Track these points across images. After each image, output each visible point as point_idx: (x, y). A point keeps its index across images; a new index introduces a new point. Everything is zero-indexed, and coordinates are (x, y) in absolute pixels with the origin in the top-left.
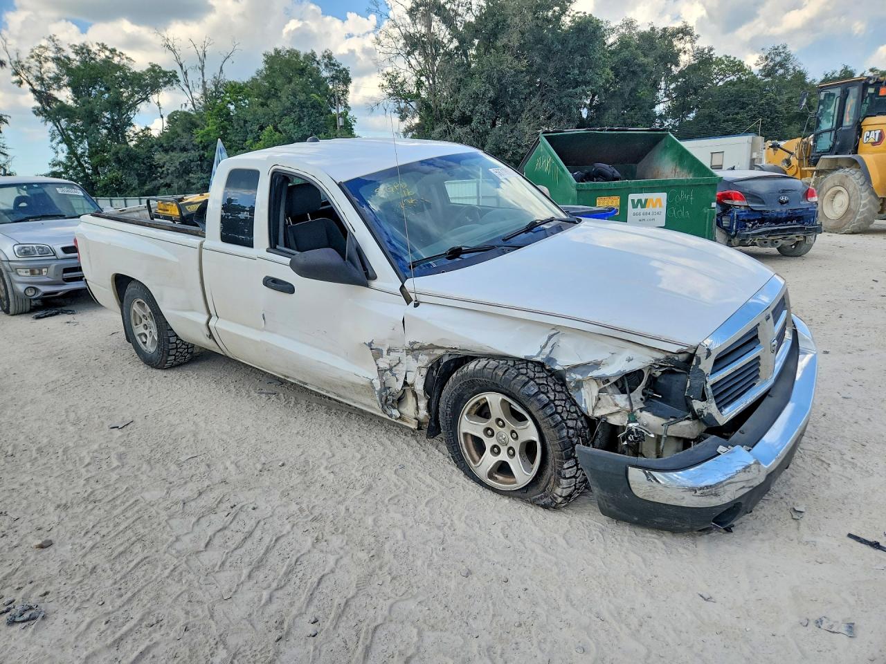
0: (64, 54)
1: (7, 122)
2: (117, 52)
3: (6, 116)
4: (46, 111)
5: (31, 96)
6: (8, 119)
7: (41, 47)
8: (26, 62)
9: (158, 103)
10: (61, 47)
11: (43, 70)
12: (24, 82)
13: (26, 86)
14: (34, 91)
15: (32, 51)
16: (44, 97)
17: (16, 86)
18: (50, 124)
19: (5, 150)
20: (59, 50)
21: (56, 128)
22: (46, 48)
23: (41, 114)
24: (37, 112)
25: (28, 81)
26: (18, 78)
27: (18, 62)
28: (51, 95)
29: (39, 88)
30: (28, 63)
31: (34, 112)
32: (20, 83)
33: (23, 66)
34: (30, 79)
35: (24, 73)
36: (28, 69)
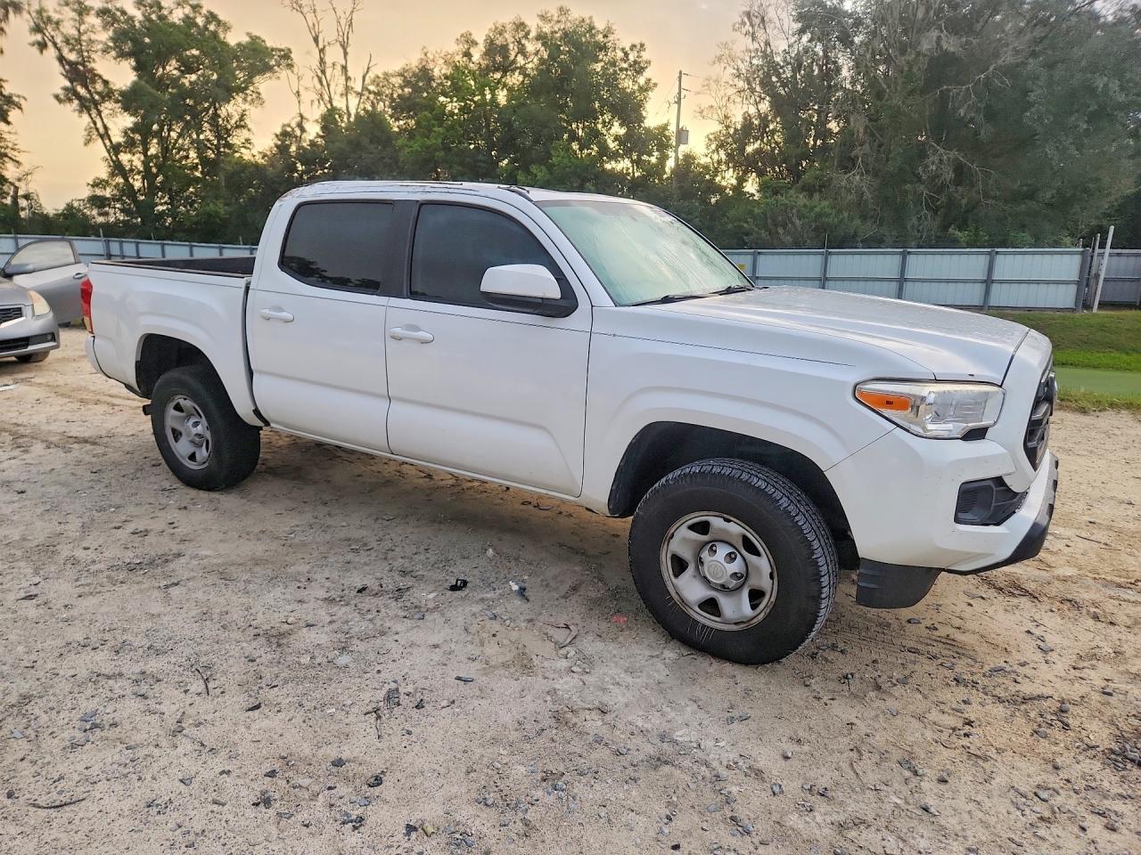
0: (118, 5)
1: (20, 108)
2: (205, 11)
3: (19, 96)
4: (77, 95)
5: (57, 68)
6: (22, 102)
8: (56, 11)
9: (298, 92)
11: (83, 28)
12: (50, 44)
13: (51, 52)
14: (61, 59)
16: (79, 74)
17: (35, 50)
18: (86, 118)
19: (16, 153)
21: (92, 125)
23: (70, 100)
24: (62, 97)
25: (55, 44)
26: (39, 37)
27: (40, 12)
28: (92, 70)
29: (72, 57)
30: (60, 13)
31: (57, 97)
32: (42, 46)
33: (49, 19)
34: (59, 40)
35: (50, 30)
36: (57, 23)
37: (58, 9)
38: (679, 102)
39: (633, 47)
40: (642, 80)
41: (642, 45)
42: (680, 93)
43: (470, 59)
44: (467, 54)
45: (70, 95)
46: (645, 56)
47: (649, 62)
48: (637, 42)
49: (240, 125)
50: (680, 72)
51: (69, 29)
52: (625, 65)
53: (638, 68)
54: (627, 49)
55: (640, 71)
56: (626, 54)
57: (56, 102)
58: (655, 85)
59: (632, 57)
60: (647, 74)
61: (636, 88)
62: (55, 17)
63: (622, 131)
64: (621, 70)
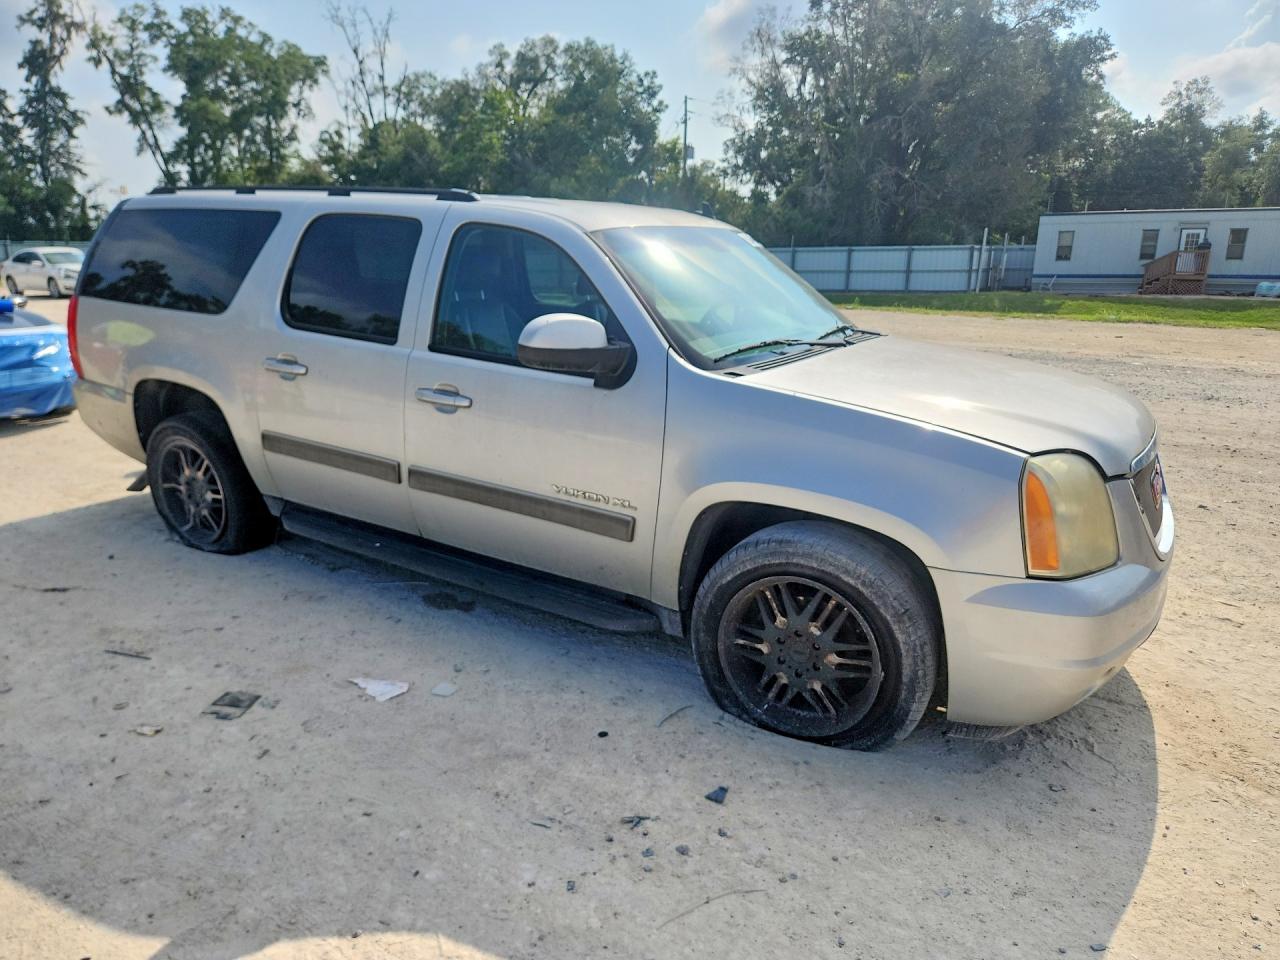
0: (165, 20)
1: (82, 123)
2: (245, 22)
3: (83, 112)
4: (128, 108)
5: (110, 82)
6: (84, 117)
7: (137, 7)
8: (110, 29)
9: (346, 106)
10: (162, 9)
11: (135, 44)
12: (104, 59)
13: (105, 65)
14: (114, 72)
15: (123, 11)
16: (130, 86)
17: (91, 65)
18: (136, 128)
19: (82, 165)
20: (159, 13)
21: (143, 136)
22: (143, 10)
23: (120, 111)
24: (112, 109)
25: (108, 59)
26: (94, 53)
27: (95, 30)
28: (143, 83)
29: (124, 71)
30: (113, 29)
31: (107, 109)
32: (97, 62)
33: (104, 36)
34: (110, 55)
35: (103, 46)
36: (111, 39)
37: (113, 26)
38: (685, 122)
39: (647, 74)
40: (655, 103)
41: (654, 73)
42: (686, 115)
43: (502, 70)
44: (500, 65)
45: (121, 106)
46: (657, 81)
47: (661, 87)
48: (650, 70)
49: (292, 137)
50: (686, 97)
51: (122, 44)
52: (640, 90)
53: (652, 93)
54: (642, 76)
55: (653, 95)
56: (641, 80)
57: (107, 114)
58: (667, 107)
59: (646, 83)
60: (660, 97)
61: (650, 109)
62: (109, 33)
63: (639, 147)
64: (638, 93)
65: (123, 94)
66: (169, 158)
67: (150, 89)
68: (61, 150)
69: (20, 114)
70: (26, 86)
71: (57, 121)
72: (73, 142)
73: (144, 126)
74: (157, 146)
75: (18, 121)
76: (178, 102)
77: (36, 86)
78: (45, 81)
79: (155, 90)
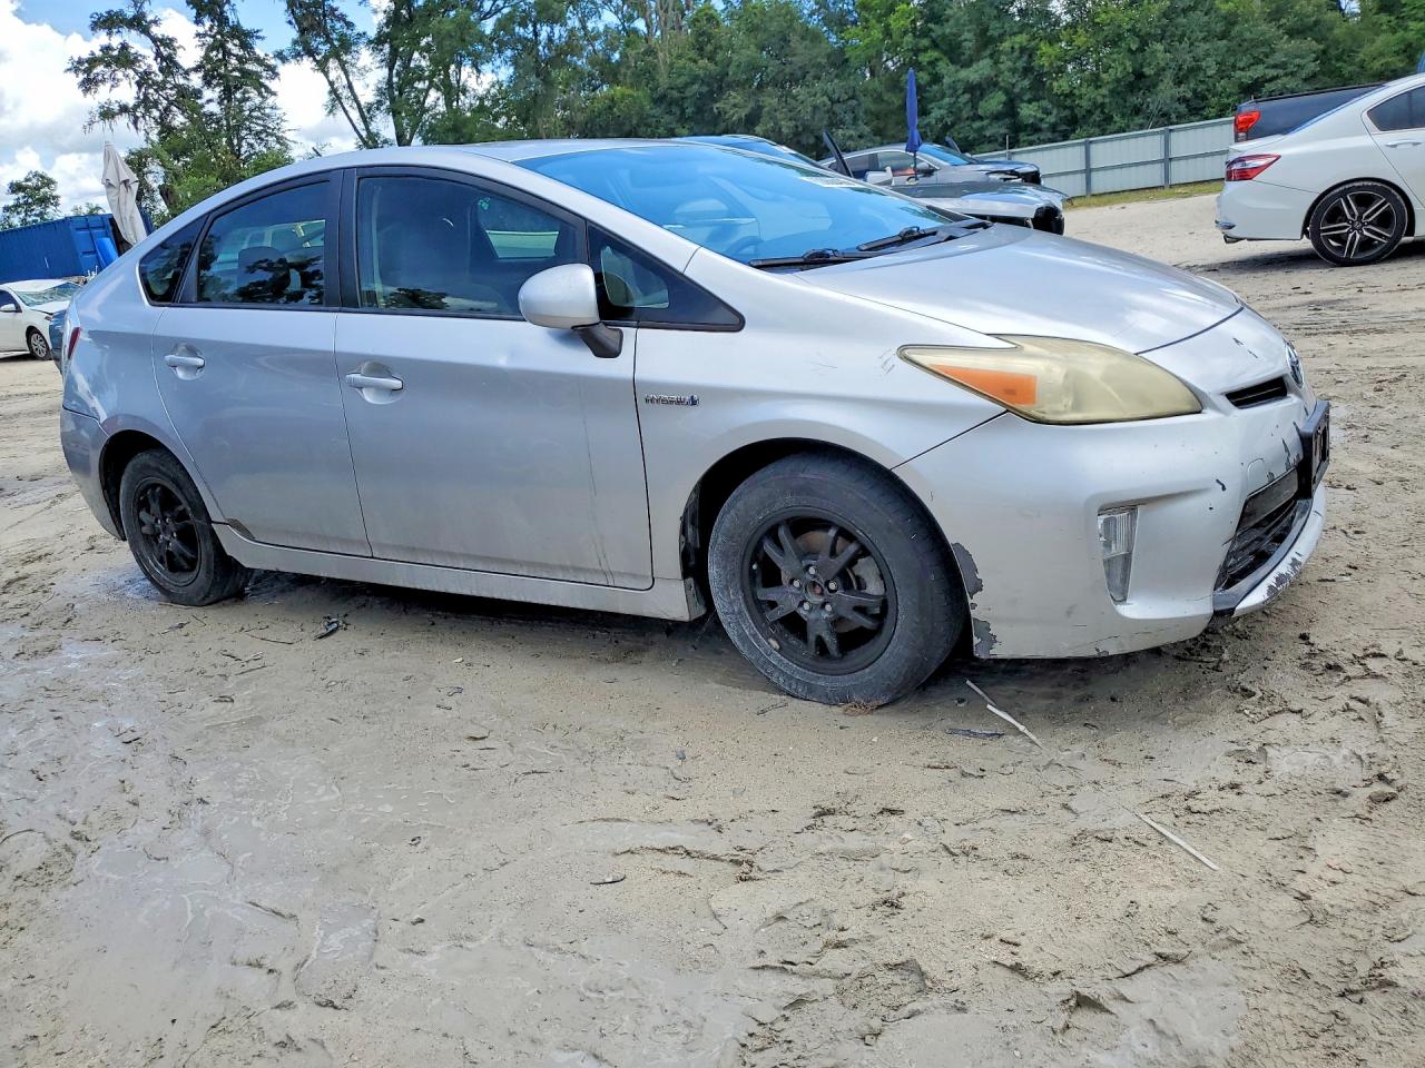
65: (302, 31)
66: (366, 114)
67: (342, 18)
68: (255, 114)
69: (196, 69)
70: (201, 30)
71: (246, 74)
72: (271, 100)
73: (335, 71)
74: (356, 99)
75: (196, 80)
76: (372, 34)
77: (211, 28)
78: (223, 20)
79: (348, 19)
